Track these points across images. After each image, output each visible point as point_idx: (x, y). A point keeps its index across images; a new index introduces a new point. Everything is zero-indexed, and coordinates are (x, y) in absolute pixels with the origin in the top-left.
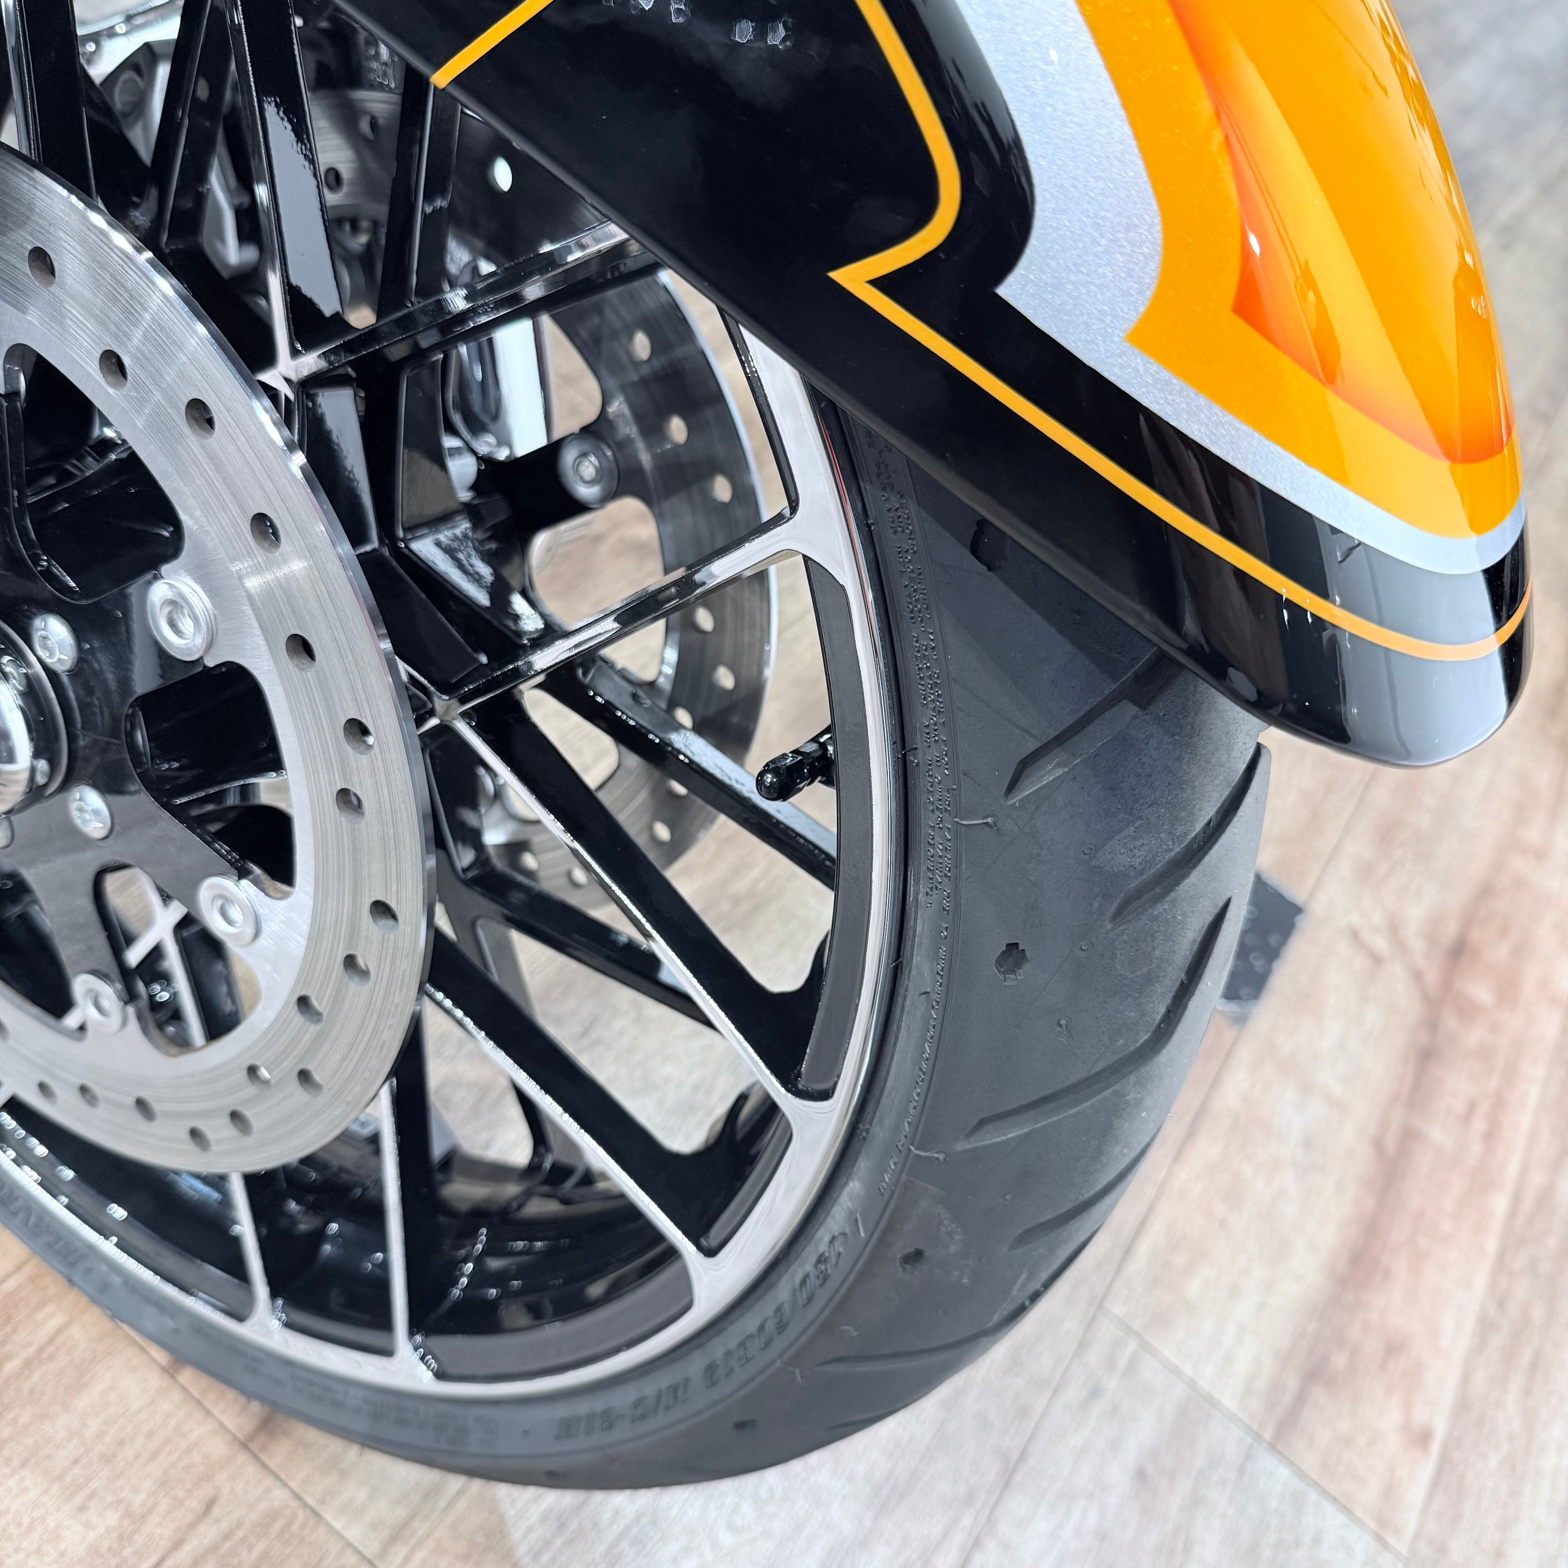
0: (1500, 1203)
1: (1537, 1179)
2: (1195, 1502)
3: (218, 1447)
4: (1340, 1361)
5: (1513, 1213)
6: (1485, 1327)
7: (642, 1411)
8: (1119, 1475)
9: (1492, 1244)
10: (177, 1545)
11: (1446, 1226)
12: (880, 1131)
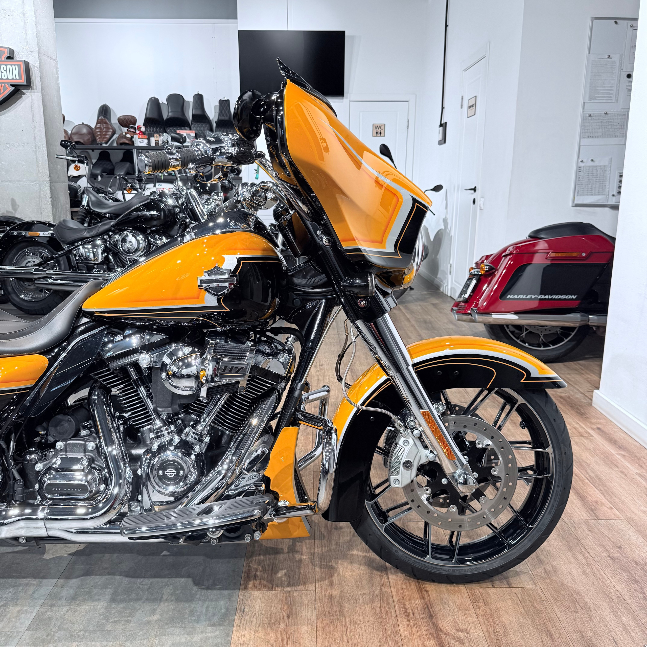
0: (587, 481)
1: (587, 476)
2: (598, 529)
3: (508, 589)
4: (593, 507)
5: (590, 481)
6: (603, 494)
7: (555, 500)
8: (587, 532)
9: (592, 486)
10: (518, 598)
11: (585, 487)
12: (555, 445)
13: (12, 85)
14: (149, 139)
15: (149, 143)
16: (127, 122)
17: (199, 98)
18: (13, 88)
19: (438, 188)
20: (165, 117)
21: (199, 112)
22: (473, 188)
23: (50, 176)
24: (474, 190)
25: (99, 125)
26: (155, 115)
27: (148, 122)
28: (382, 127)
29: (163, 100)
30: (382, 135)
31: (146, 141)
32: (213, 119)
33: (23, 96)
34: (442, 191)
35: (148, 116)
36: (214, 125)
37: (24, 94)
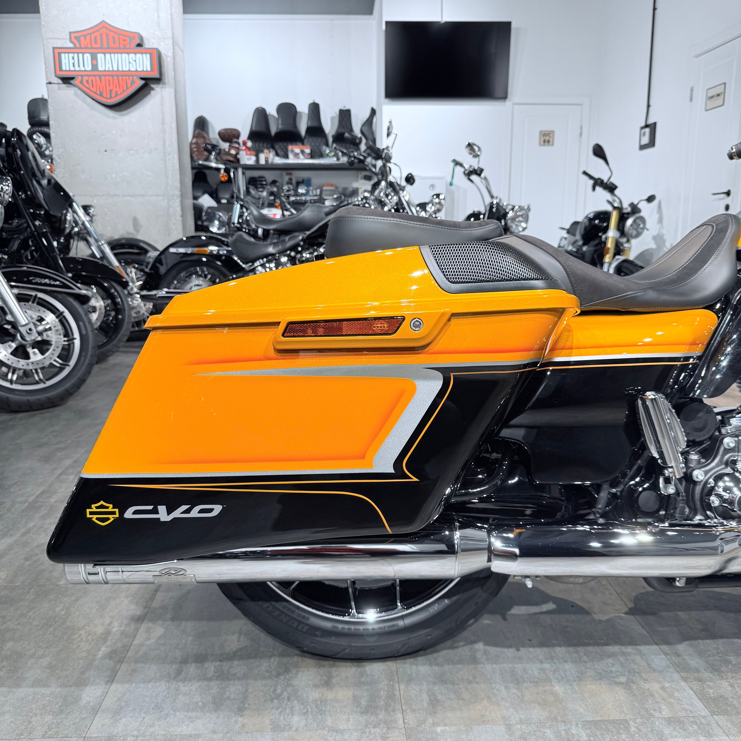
13: (142, 79)
14: (257, 156)
15: (257, 160)
16: (229, 135)
17: (315, 108)
18: (143, 82)
19: (651, 199)
20: (273, 130)
21: (315, 124)
22: (726, 190)
23: (181, 190)
24: (728, 193)
25: (194, 141)
26: (262, 129)
27: (254, 136)
28: (551, 135)
29: (272, 111)
30: (551, 143)
31: (254, 158)
32: (329, 133)
33: (152, 92)
34: (655, 203)
35: (254, 129)
36: (330, 140)
37: (153, 89)
